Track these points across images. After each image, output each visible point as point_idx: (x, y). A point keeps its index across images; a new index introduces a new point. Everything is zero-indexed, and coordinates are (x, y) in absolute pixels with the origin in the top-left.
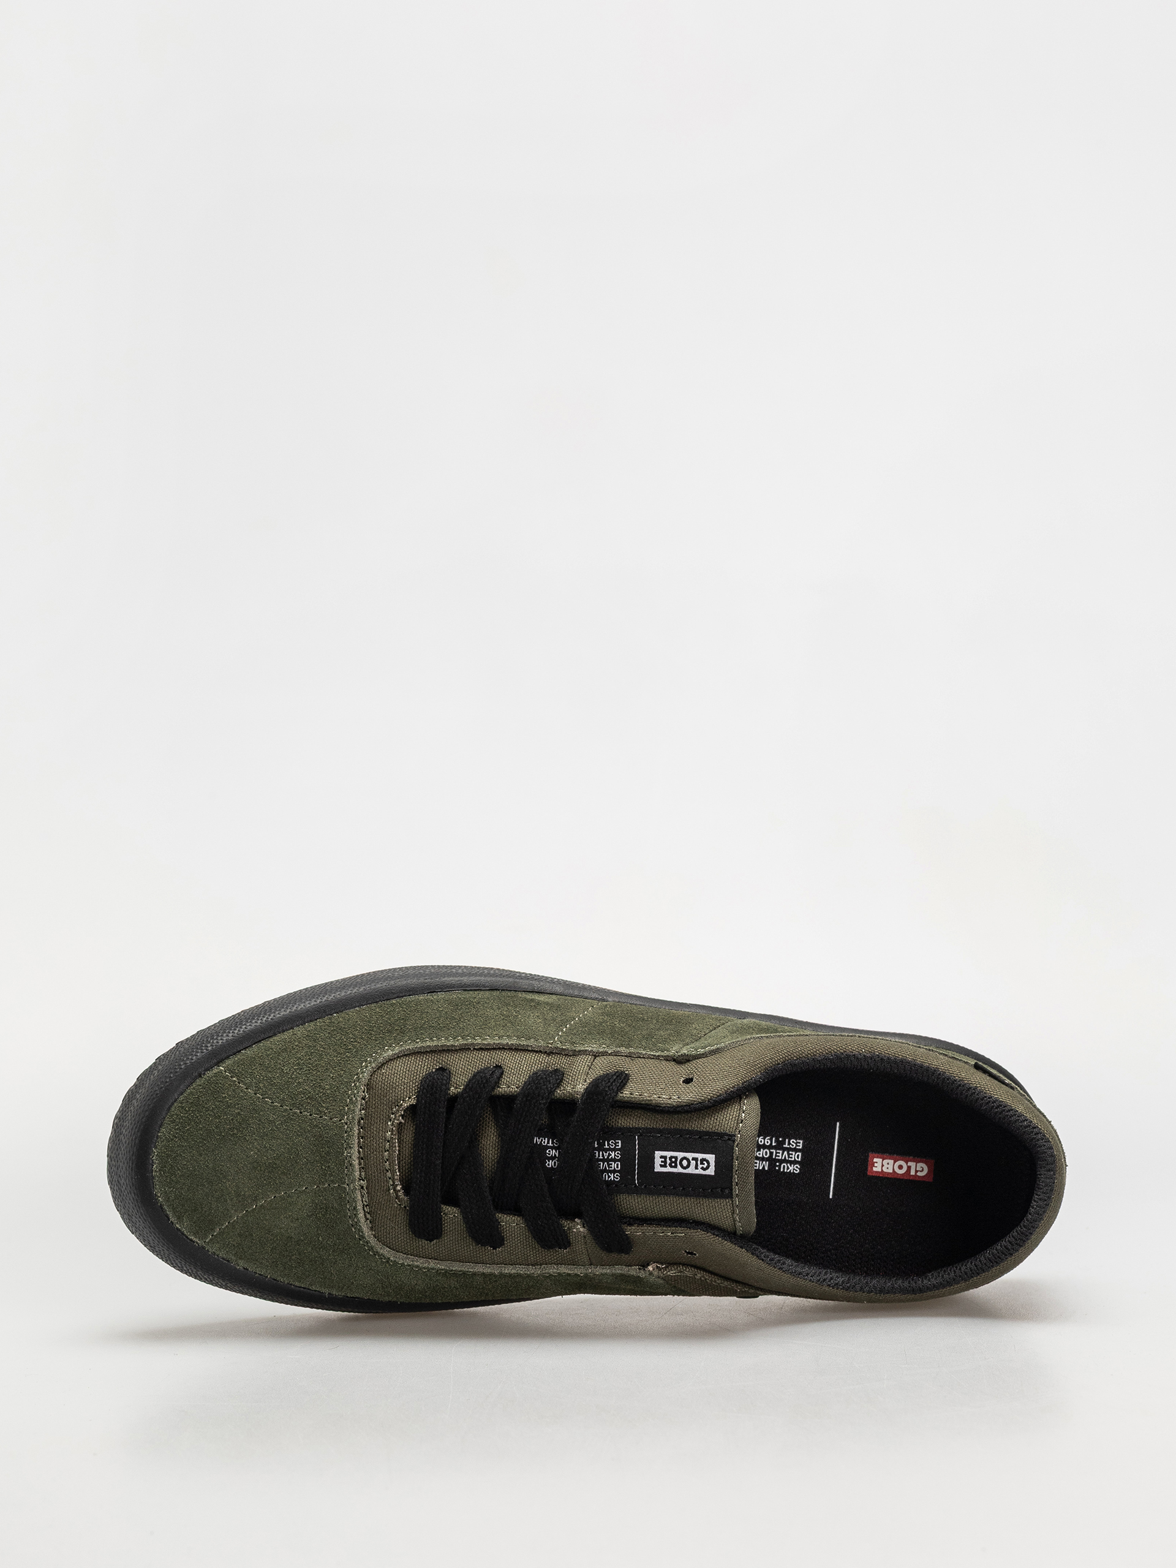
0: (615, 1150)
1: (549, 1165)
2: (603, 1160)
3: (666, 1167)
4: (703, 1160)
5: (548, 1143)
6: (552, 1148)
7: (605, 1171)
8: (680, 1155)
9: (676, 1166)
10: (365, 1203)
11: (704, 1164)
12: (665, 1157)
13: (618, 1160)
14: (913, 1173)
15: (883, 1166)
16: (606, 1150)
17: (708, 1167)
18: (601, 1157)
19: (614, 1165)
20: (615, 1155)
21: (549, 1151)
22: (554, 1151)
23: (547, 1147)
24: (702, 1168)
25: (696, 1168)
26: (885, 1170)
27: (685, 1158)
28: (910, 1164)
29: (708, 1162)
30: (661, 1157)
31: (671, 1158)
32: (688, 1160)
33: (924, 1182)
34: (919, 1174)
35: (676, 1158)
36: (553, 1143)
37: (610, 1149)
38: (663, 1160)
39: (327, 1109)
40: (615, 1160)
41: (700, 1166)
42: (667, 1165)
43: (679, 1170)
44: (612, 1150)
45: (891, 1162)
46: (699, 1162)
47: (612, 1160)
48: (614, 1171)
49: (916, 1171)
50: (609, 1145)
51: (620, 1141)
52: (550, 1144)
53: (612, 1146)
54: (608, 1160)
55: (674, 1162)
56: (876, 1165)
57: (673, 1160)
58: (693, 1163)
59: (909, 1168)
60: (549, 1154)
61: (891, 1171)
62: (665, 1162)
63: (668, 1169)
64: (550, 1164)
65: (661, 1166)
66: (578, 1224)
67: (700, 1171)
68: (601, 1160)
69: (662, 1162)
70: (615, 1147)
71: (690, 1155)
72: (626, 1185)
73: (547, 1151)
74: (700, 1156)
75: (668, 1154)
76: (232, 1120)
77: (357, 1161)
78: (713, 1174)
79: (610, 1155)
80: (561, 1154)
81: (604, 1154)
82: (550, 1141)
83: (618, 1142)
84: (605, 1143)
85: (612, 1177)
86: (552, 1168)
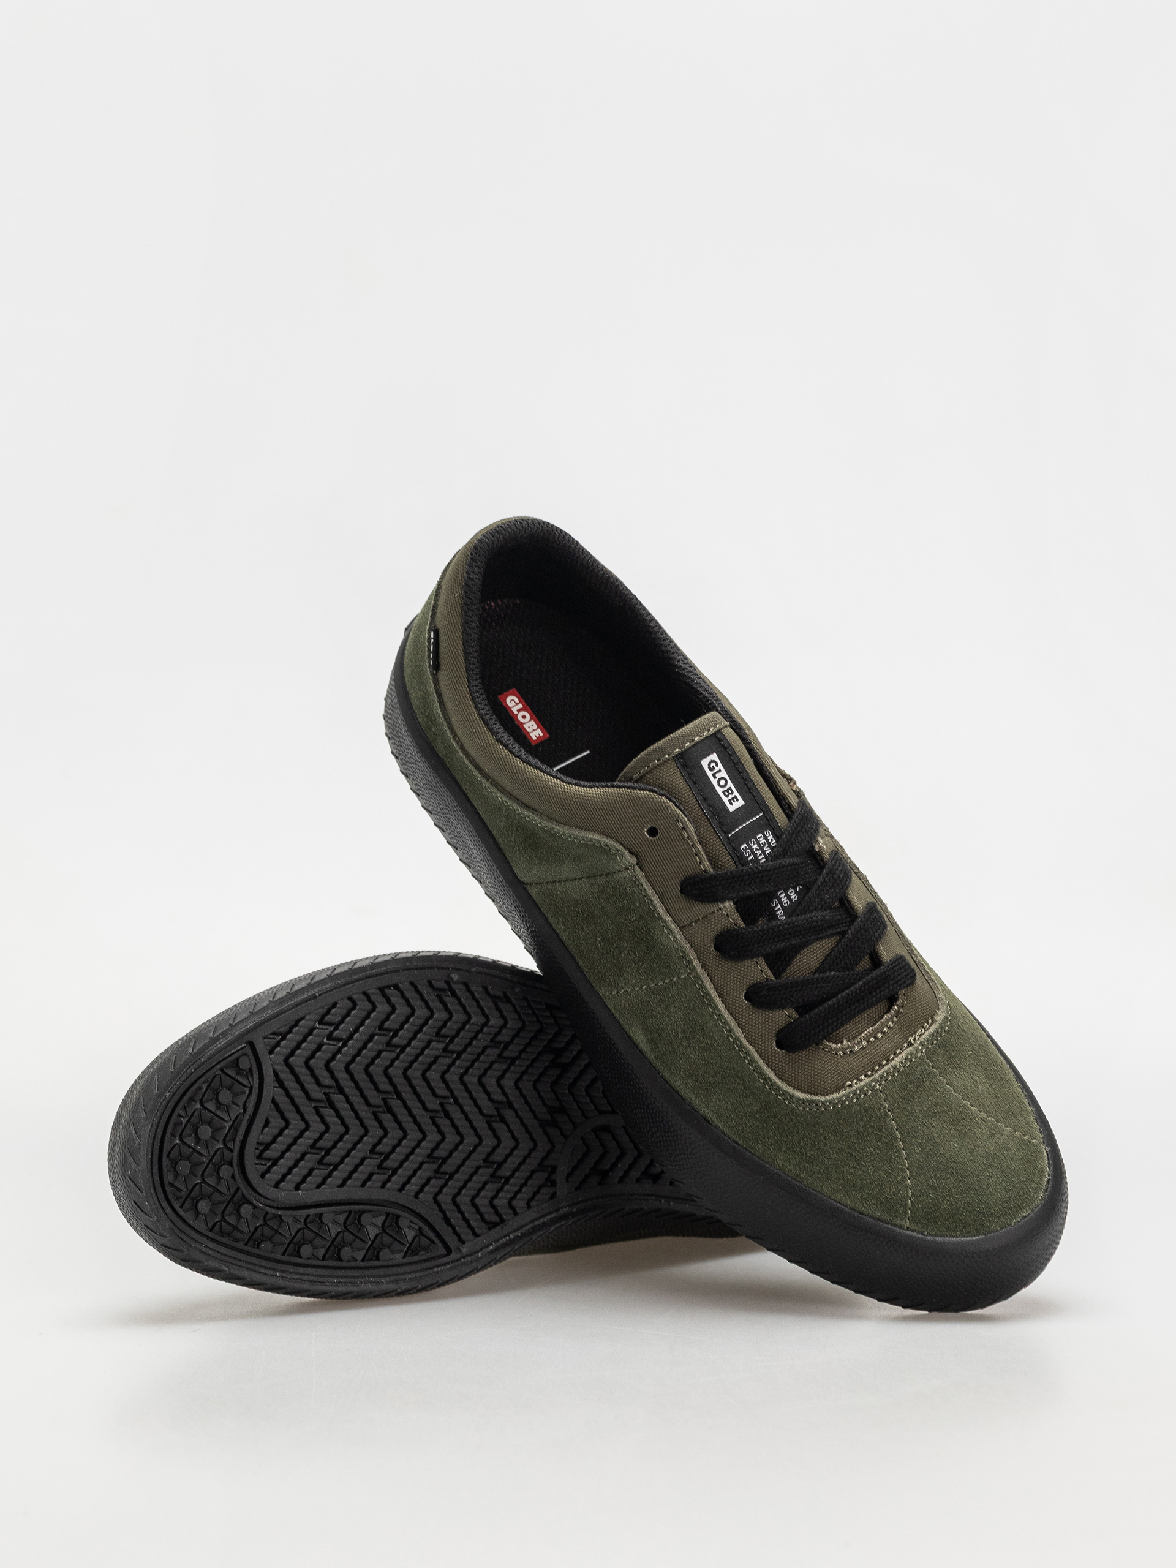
0: (750, 848)
1: (795, 897)
2: (763, 852)
3: (735, 796)
4: (711, 769)
5: (779, 909)
6: (781, 903)
7: (770, 846)
8: (720, 790)
9: (730, 788)
10: (923, 1030)
11: (713, 766)
12: (730, 801)
13: (756, 840)
14: (520, 706)
15: (534, 730)
16: (755, 855)
17: (714, 761)
18: (763, 856)
19: (762, 841)
20: (754, 845)
21: (785, 903)
22: (782, 900)
23: (783, 908)
24: (717, 765)
25: (720, 770)
26: (535, 727)
27: (719, 785)
28: (516, 712)
29: (709, 764)
30: (731, 804)
31: (727, 796)
32: (719, 782)
33: (520, 693)
34: (517, 701)
35: (724, 792)
36: (777, 905)
37: (753, 853)
38: (732, 801)
39: (880, 1109)
40: (758, 842)
41: (717, 769)
42: (733, 796)
43: (730, 784)
44: (752, 850)
45: (525, 726)
46: (715, 771)
47: (759, 845)
48: (766, 838)
49: (517, 704)
50: (749, 856)
51: (742, 847)
52: (779, 907)
53: (748, 852)
54: (761, 848)
55: (728, 792)
56: (538, 736)
57: (727, 793)
58: (718, 776)
59: (519, 711)
60: (787, 902)
61: (533, 722)
62: (733, 799)
63: (736, 793)
64: (793, 896)
65: (737, 800)
66: (820, 847)
67: (720, 766)
68: (765, 855)
69: (734, 801)
70: (748, 849)
71: (714, 782)
72: (768, 822)
73: (786, 905)
74: (709, 774)
75: (725, 800)
76: (944, 1179)
77: (900, 1056)
78: (715, 754)
79: (756, 850)
80: (780, 892)
81: (759, 854)
82: (777, 909)
83: (743, 849)
84: (750, 859)
85: (770, 837)
86: (796, 892)
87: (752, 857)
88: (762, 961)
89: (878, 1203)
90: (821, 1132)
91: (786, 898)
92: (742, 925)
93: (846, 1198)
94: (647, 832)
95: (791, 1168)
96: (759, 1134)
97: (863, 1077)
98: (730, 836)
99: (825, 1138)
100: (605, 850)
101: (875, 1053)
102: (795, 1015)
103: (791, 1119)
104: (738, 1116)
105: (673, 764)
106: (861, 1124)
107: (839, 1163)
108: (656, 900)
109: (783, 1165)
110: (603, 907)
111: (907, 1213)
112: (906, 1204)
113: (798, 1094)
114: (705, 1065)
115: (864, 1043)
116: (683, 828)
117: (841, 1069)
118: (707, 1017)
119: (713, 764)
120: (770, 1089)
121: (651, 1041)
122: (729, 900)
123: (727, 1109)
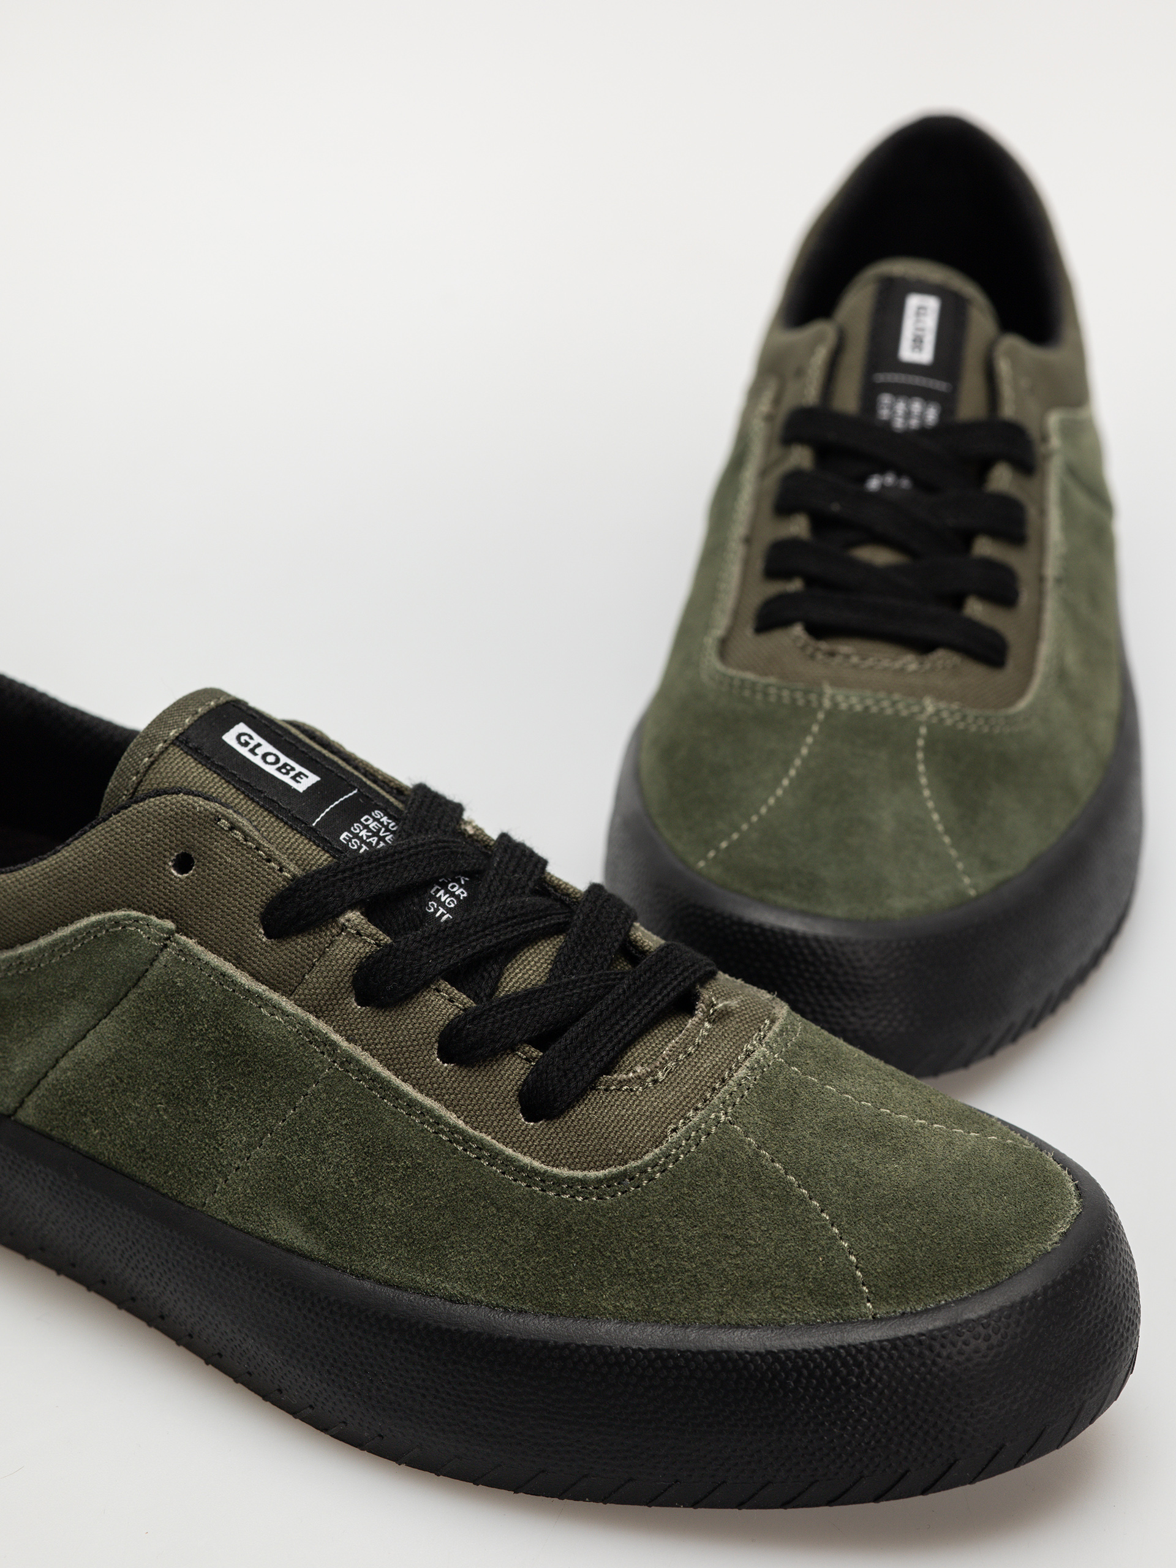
0: (356, 836)
1: (462, 893)
2: (382, 839)
3: (300, 772)
4: (244, 745)
5: (443, 914)
6: (443, 904)
7: (389, 830)
8: (270, 769)
9: (287, 764)
10: (762, 1033)
11: (245, 741)
12: (293, 780)
13: (362, 824)
16: (369, 845)
17: (243, 735)
18: (383, 845)
19: (373, 825)
20: (361, 831)
21: (449, 903)
22: (443, 899)
23: (448, 911)
24: (251, 738)
25: (259, 745)
27: (266, 762)
29: (238, 737)
30: (297, 783)
31: (286, 774)
32: (263, 759)
35: (278, 770)
36: (437, 910)
37: (363, 842)
38: (297, 780)
40: (366, 828)
42: (297, 772)
43: (284, 758)
44: (360, 838)
46: (251, 747)
47: (369, 830)
48: (377, 821)
50: (360, 848)
51: (341, 838)
52: (441, 910)
53: (356, 842)
54: (376, 835)
55: (286, 769)
57: (284, 771)
58: (259, 751)
60: (452, 901)
62: (297, 776)
63: (299, 768)
64: (459, 891)
65: (306, 777)
67: (257, 739)
68: (386, 842)
69: (300, 778)
70: (353, 838)
71: (257, 760)
72: (372, 802)
73: (452, 905)
74: (243, 751)
75: (285, 779)
78: (241, 725)
79: (368, 837)
80: (434, 889)
81: (374, 843)
82: (438, 915)
83: (344, 839)
84: (362, 851)
85: (385, 820)
86: (461, 886)
87: (364, 848)
88: (444, 985)
89: (805, 1294)
90: (658, 1220)
91: (448, 895)
92: (387, 940)
93: (746, 1312)
94: (174, 866)
95: (631, 1305)
96: (554, 1276)
97: (691, 1113)
98: (314, 824)
99: (668, 1228)
100: (116, 933)
101: (698, 1073)
102: (536, 1053)
103: (599, 1223)
104: (505, 1264)
105: (176, 752)
106: (721, 1181)
107: (710, 1258)
108: (229, 968)
109: (615, 1307)
110: (149, 1044)
111: (862, 1292)
112: (854, 1277)
113: (593, 1174)
114: (416, 1208)
115: (671, 1065)
116: (232, 829)
117: (650, 1109)
118: (389, 1120)
119: (243, 739)
120: (542, 1190)
121: (312, 1225)
122: (352, 907)
123: (483, 1263)
